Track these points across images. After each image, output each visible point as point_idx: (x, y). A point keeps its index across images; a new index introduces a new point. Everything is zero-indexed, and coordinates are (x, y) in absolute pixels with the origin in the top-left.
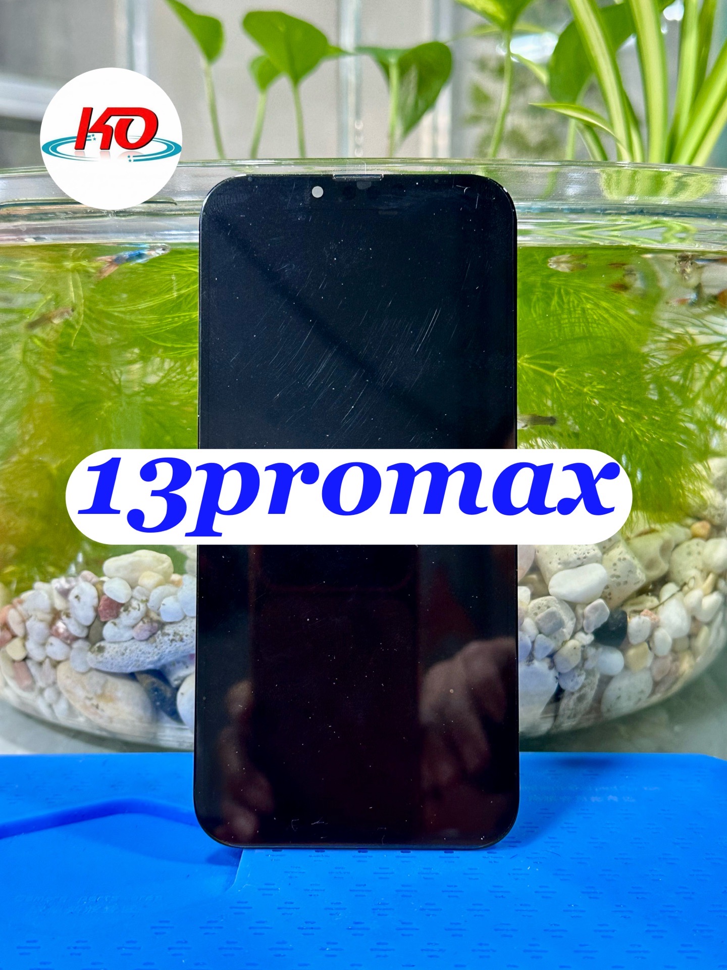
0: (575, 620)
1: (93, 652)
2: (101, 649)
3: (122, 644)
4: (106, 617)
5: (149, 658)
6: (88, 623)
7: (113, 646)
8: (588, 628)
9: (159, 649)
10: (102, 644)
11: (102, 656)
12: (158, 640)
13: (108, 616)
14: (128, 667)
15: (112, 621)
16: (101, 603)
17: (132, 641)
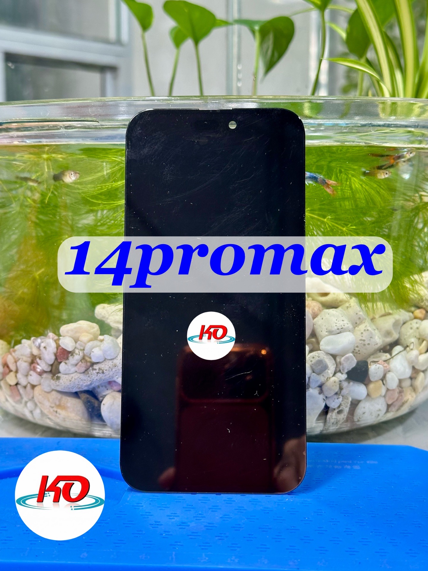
0: (335, 365)
1: (54, 380)
2: (58, 378)
3: (70, 375)
4: (61, 359)
5: (85, 383)
6: (51, 363)
7: (65, 376)
8: (343, 370)
9: (91, 378)
10: (59, 375)
11: (59, 382)
12: (90, 373)
13: (62, 358)
14: (73, 388)
15: (64, 361)
16: (58, 351)
17: (76, 373)
